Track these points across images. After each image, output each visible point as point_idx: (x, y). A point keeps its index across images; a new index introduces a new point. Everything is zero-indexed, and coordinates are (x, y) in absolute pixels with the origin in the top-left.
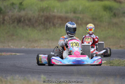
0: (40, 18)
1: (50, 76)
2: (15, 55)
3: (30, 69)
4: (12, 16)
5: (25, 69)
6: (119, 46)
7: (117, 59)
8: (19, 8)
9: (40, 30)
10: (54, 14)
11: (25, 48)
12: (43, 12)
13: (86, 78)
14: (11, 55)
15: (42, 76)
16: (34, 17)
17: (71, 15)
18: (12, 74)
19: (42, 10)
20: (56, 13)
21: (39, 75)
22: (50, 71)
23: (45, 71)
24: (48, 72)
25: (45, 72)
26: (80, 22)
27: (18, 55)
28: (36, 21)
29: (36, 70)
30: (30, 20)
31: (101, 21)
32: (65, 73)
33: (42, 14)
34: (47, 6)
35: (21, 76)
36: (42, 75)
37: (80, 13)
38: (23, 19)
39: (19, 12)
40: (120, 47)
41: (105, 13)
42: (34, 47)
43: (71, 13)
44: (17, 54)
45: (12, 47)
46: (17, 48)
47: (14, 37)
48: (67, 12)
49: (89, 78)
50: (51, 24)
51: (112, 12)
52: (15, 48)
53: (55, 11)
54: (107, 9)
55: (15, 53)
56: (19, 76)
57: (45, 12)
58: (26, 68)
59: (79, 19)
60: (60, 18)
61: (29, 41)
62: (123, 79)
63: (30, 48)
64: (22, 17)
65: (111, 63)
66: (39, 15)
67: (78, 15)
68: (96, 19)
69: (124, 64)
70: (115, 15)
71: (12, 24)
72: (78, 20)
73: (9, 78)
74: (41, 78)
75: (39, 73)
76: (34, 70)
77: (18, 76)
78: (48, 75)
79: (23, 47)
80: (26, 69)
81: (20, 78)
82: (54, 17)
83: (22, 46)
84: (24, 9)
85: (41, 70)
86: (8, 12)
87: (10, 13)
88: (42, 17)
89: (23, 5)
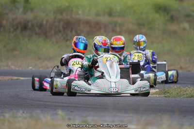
0: (56, 24)
1: (71, 112)
2: (17, 79)
3: (41, 101)
4: (13, 20)
5: (32, 101)
6: (179, 66)
7: (175, 87)
8: (24, 8)
9: (57, 42)
10: (78, 17)
11: (34, 69)
12: (61, 14)
13: (127, 115)
14: (12, 79)
15: (60, 112)
16: (47, 21)
17: (105, 19)
18: (12, 110)
19: (60, 10)
20: (81, 15)
21: (55, 110)
22: (71, 105)
23: (64, 104)
24: (68, 106)
25: (64, 106)
26: (118, 29)
27: (22, 80)
28: (51, 28)
29: (49, 103)
30: (41, 26)
31: (151, 29)
32: (95, 108)
33: (59, 16)
34: (67, 4)
35: (27, 113)
36: (59, 110)
37: (119, 16)
38: (30, 25)
39: (25, 13)
40: (181, 68)
41: (158, 15)
42: (48, 68)
43: (104, 15)
44: (21, 78)
45: (13, 67)
46: (20, 69)
47: (17, 53)
48: (98, 15)
49: (131, 115)
50: (74, 32)
51: (168, 14)
52: (17, 69)
53: (80, 12)
54: (161, 9)
55: (18, 76)
56: (24, 112)
57: (64, 14)
58: (34, 100)
59: (118, 25)
60: (88, 23)
61: (40, 58)
62: (185, 116)
63: (41, 69)
64: (28, 22)
65: (165, 92)
66: (55, 18)
67: (115, 19)
68: (143, 25)
69: (187, 94)
70: (172, 19)
71: (13, 32)
72: (115, 26)
73: (7, 115)
74: (57, 114)
75: (54, 107)
76: (47, 103)
77: (21, 111)
78: (68, 110)
79: (30, 68)
80: (34, 102)
81: (24, 115)
82: (79, 21)
83: (28, 67)
84: (32, 10)
85: (58, 103)
86: (7, 14)
87: (11, 16)
88: (60, 21)
89: (30, 3)
